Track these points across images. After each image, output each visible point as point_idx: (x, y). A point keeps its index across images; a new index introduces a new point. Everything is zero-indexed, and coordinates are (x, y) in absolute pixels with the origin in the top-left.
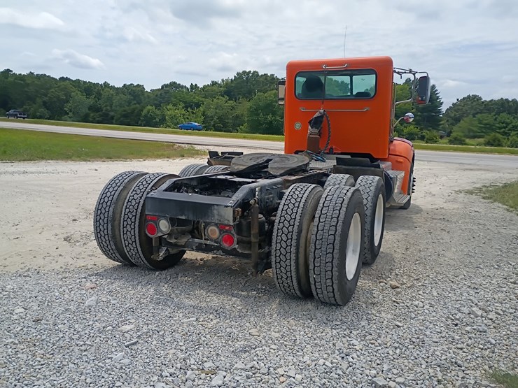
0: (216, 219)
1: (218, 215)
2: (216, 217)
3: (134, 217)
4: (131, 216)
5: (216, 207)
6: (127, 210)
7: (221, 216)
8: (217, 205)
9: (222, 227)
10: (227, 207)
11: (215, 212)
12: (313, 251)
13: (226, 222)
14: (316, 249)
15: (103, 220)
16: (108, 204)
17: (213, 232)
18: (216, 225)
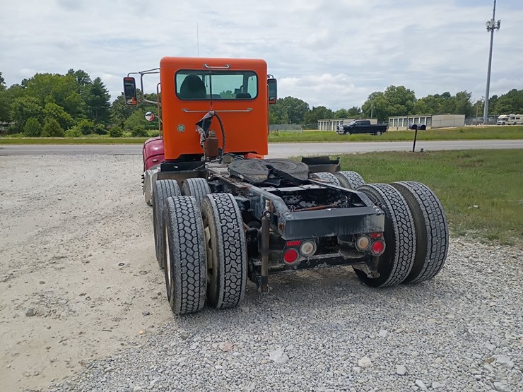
0: (368, 229)
1: (370, 224)
2: (368, 227)
3: (238, 250)
4: (234, 250)
5: (368, 217)
6: (227, 243)
7: (373, 225)
8: (369, 215)
9: (373, 236)
10: (379, 214)
11: (368, 222)
12: (430, 239)
13: (378, 230)
14: (432, 237)
15: (193, 263)
16: (195, 241)
17: (363, 243)
18: (367, 234)
